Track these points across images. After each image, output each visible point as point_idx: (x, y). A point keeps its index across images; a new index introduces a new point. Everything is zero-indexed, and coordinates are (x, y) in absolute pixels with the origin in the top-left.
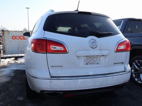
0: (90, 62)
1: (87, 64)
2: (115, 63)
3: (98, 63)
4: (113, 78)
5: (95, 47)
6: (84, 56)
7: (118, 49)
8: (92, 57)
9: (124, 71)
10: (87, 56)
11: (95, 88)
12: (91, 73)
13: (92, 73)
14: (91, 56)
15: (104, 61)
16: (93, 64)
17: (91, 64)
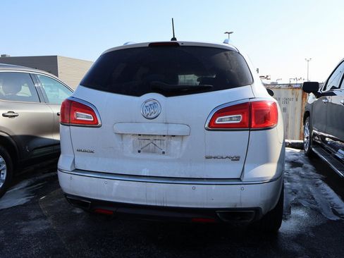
0: (147, 148)
1: (139, 152)
2: (208, 155)
3: (164, 153)
4: (194, 189)
5: (153, 116)
6: (133, 135)
7: (217, 122)
8: (151, 138)
9: (239, 179)
10: (140, 135)
11: (149, 204)
12: (145, 173)
13: (148, 171)
14: (149, 135)
15: (178, 148)
16: (154, 152)
17: (148, 152)
